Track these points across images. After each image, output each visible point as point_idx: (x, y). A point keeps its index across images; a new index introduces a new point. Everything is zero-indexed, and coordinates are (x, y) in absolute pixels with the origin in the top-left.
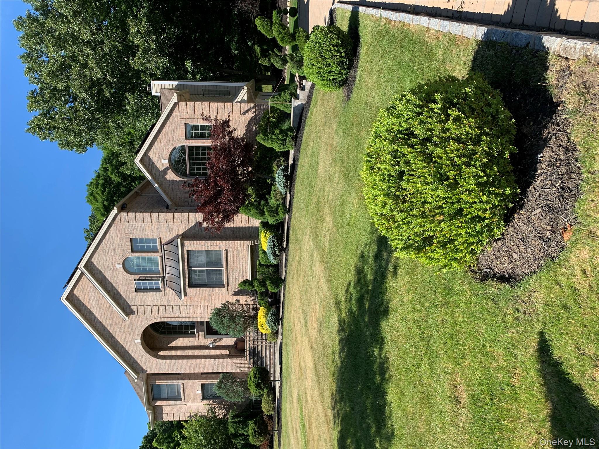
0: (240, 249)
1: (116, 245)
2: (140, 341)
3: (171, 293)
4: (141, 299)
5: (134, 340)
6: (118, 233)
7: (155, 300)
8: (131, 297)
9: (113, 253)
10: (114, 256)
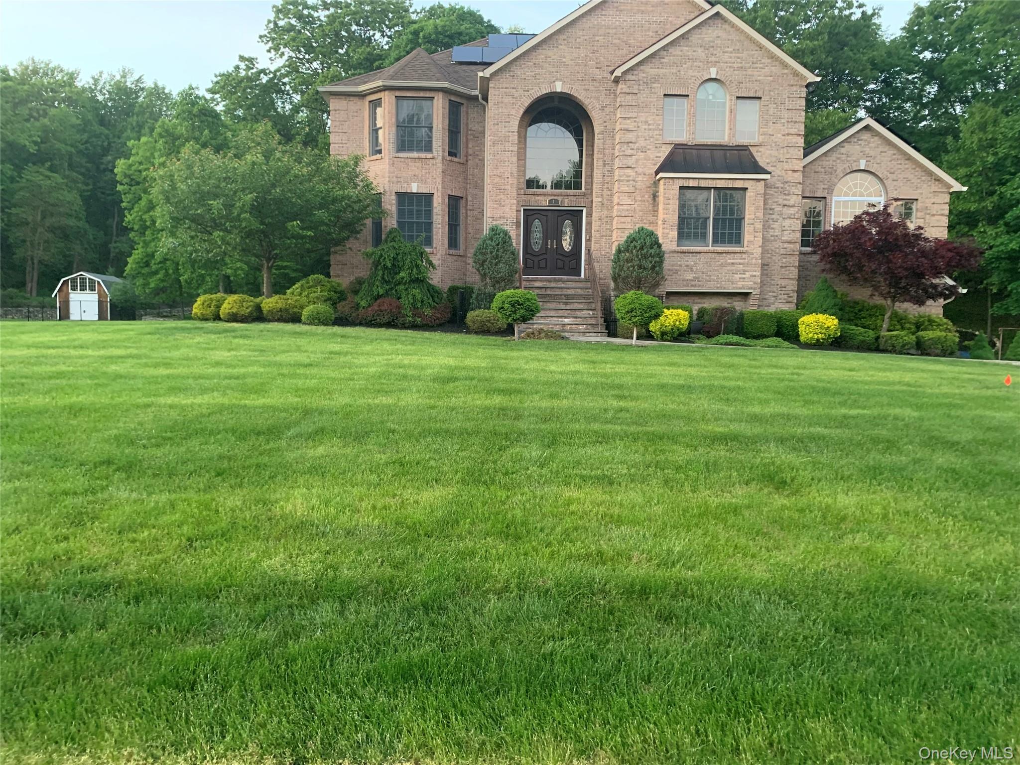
0: (747, 275)
1: (749, 72)
2: (559, 90)
3: (658, 155)
5: (561, 80)
6: (771, 78)
7: (646, 127)
8: (654, 85)
9: (735, 65)
10: (730, 67)
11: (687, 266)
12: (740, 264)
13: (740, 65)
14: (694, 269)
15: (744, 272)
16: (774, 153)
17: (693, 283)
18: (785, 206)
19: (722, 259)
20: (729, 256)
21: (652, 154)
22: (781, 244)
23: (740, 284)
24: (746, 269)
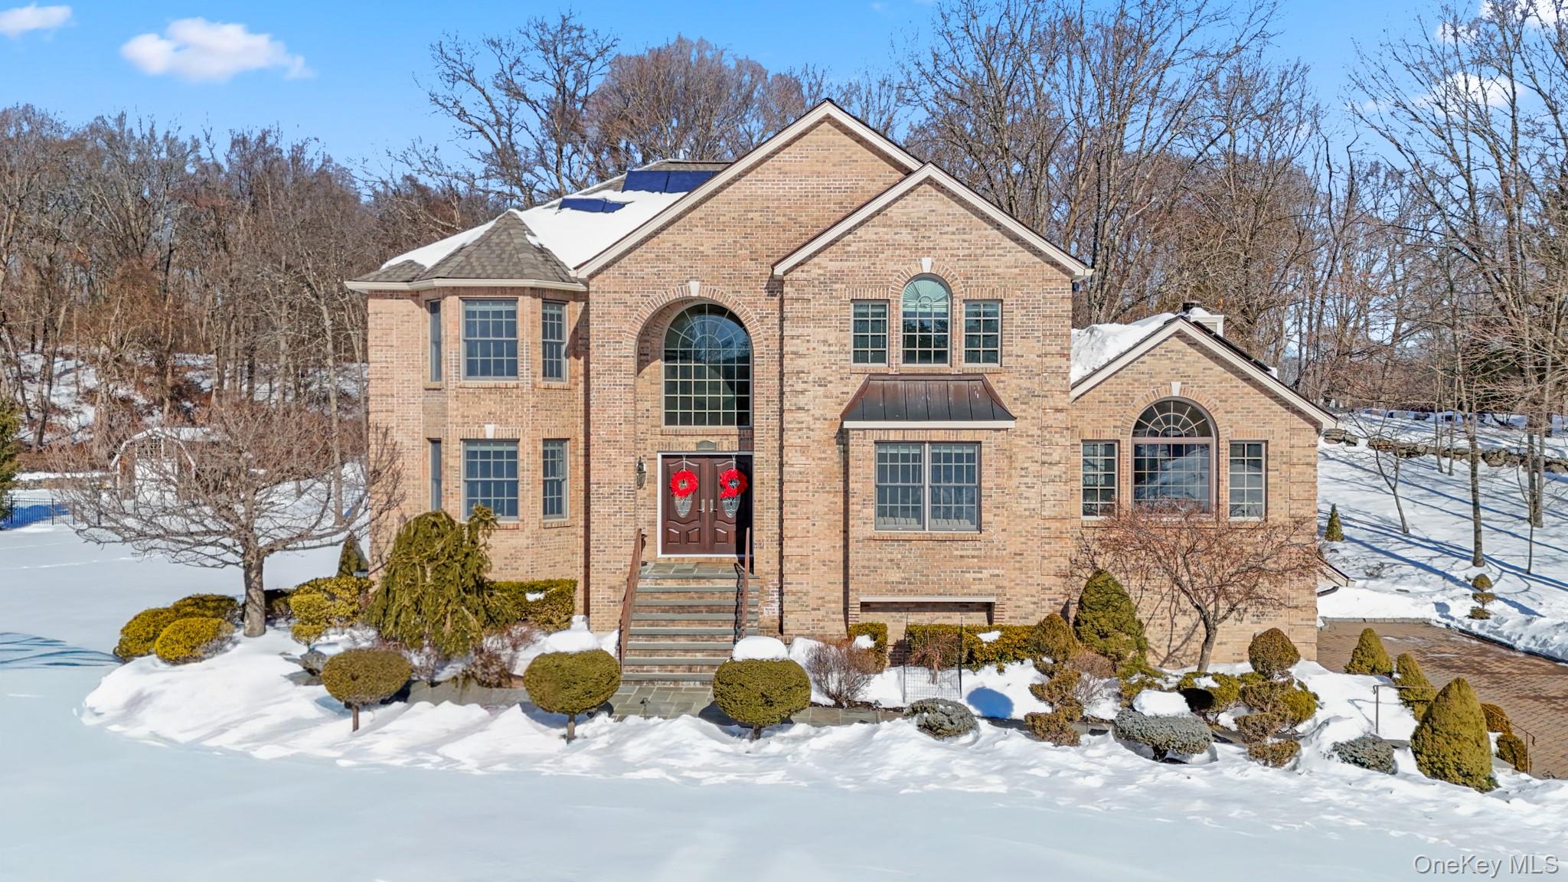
0: (985, 574)
1: (983, 262)
2: (694, 293)
3: (845, 390)
4: (831, 311)
5: (697, 279)
6: (1017, 271)
7: (826, 349)
8: (835, 286)
9: (961, 253)
10: (952, 255)
11: (892, 560)
12: (973, 557)
13: (966, 252)
14: (902, 565)
15: (980, 570)
16: (1025, 383)
17: (901, 587)
18: (1043, 463)
19: (943, 550)
20: (955, 545)
21: (835, 388)
22: (1041, 522)
23: (975, 588)
24: (983, 564)
